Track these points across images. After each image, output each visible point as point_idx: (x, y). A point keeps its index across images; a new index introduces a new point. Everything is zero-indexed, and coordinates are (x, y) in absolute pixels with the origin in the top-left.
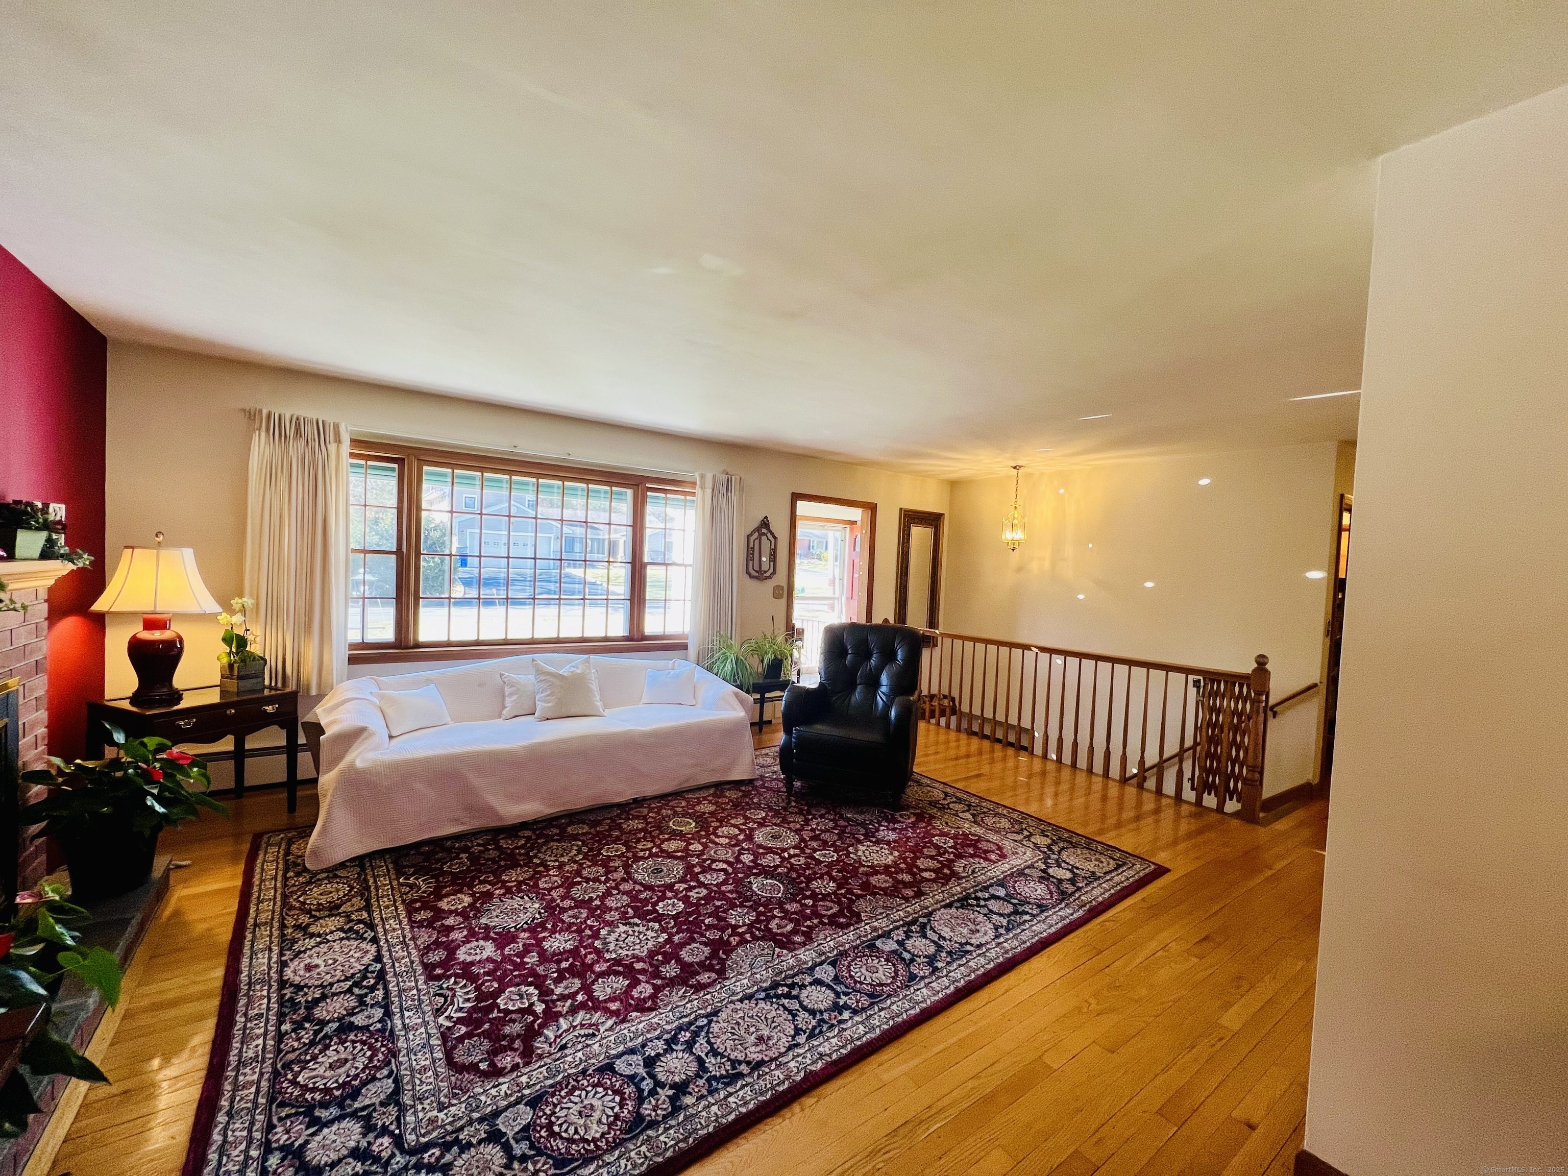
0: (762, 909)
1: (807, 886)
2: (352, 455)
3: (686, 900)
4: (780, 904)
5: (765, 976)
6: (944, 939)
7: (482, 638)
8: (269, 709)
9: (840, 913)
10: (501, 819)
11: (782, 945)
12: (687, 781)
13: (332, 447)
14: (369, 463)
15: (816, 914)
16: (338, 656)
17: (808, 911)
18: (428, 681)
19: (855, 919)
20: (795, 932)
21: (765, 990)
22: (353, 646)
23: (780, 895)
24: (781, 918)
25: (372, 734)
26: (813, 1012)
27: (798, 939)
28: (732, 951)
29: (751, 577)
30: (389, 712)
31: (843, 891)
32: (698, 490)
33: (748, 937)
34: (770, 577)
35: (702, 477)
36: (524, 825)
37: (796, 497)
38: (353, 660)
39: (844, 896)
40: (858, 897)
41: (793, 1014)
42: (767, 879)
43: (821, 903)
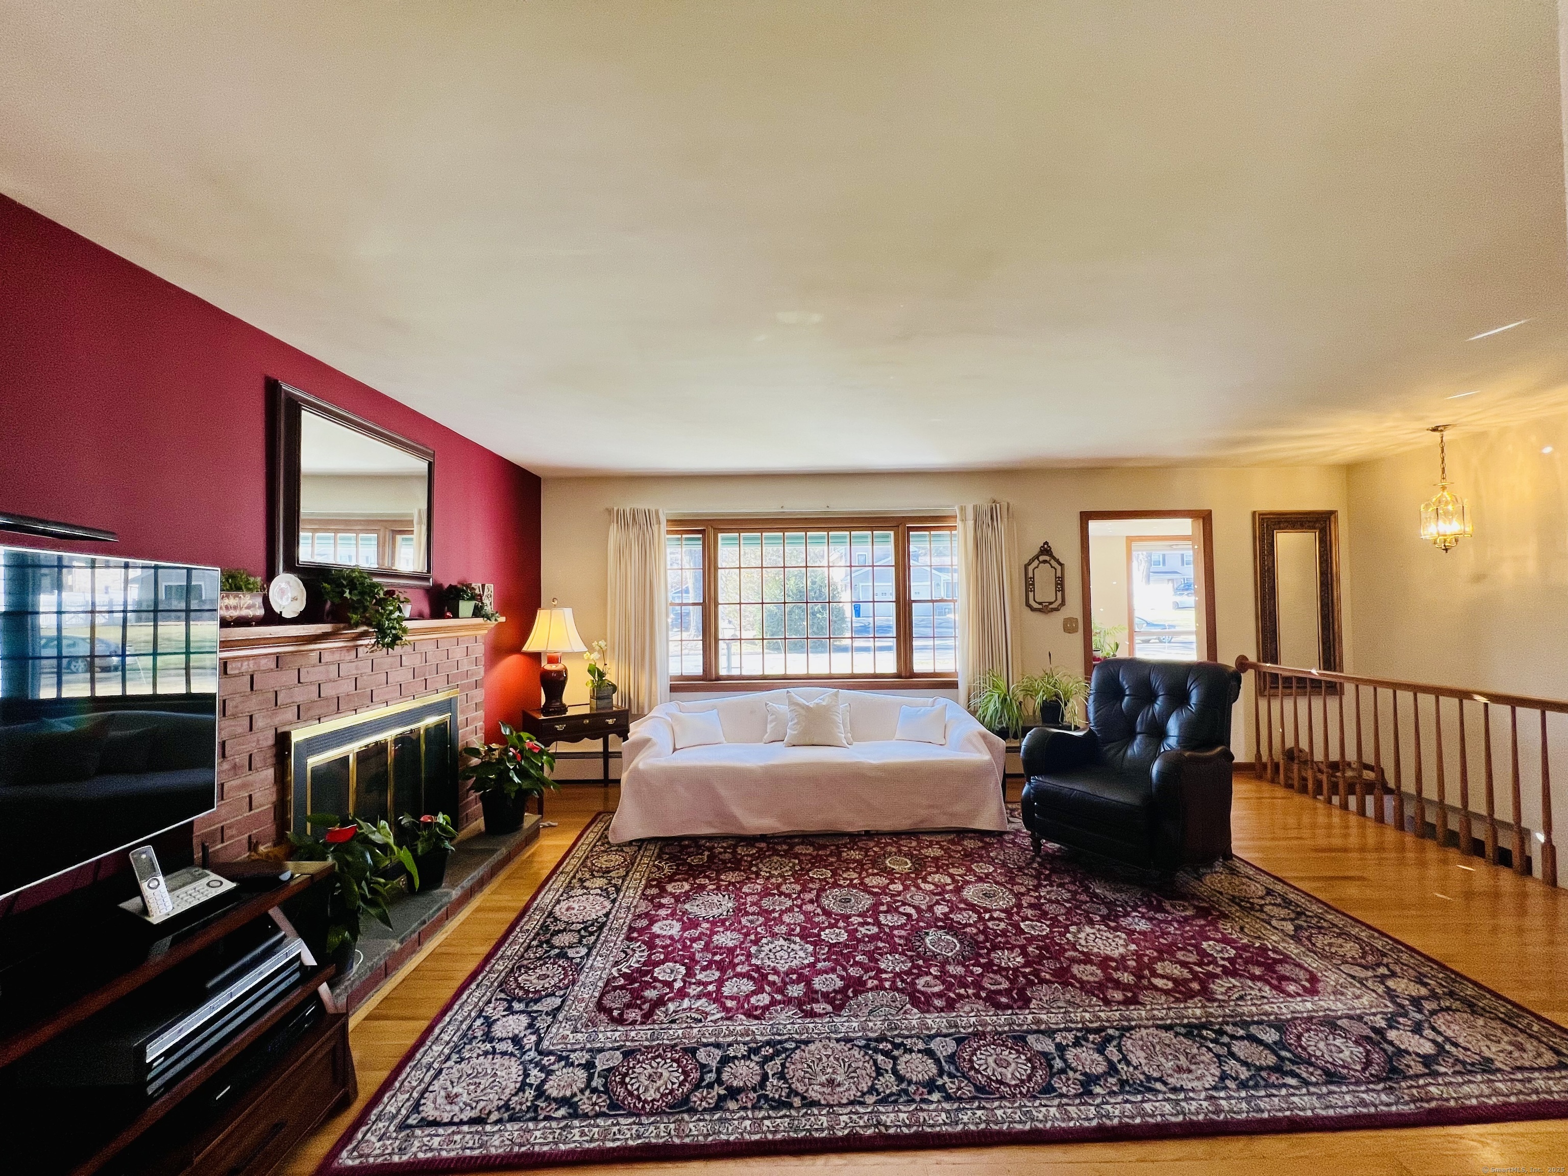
0: (921, 962)
1: (988, 954)
2: (669, 532)
3: (852, 933)
4: (946, 961)
5: (877, 1026)
6: (1128, 1063)
8: (610, 721)
9: (1007, 992)
11: (915, 1002)
12: (922, 822)
13: (655, 527)
14: (684, 536)
15: (978, 985)
16: (662, 685)
17: (969, 979)
18: (714, 707)
19: (1020, 1003)
20: (939, 995)
21: (869, 1040)
23: (950, 954)
24: (936, 977)
25: (654, 744)
26: (900, 1079)
27: (938, 1003)
28: (862, 992)
29: (1033, 609)
30: (676, 728)
31: (1027, 970)
32: (959, 523)
33: (887, 984)
34: (1057, 609)
35: (963, 509)
36: (763, 838)
37: (1086, 517)
38: (673, 689)
39: (1025, 975)
40: (1042, 981)
41: (879, 1072)
42: (947, 933)
43: (991, 975)
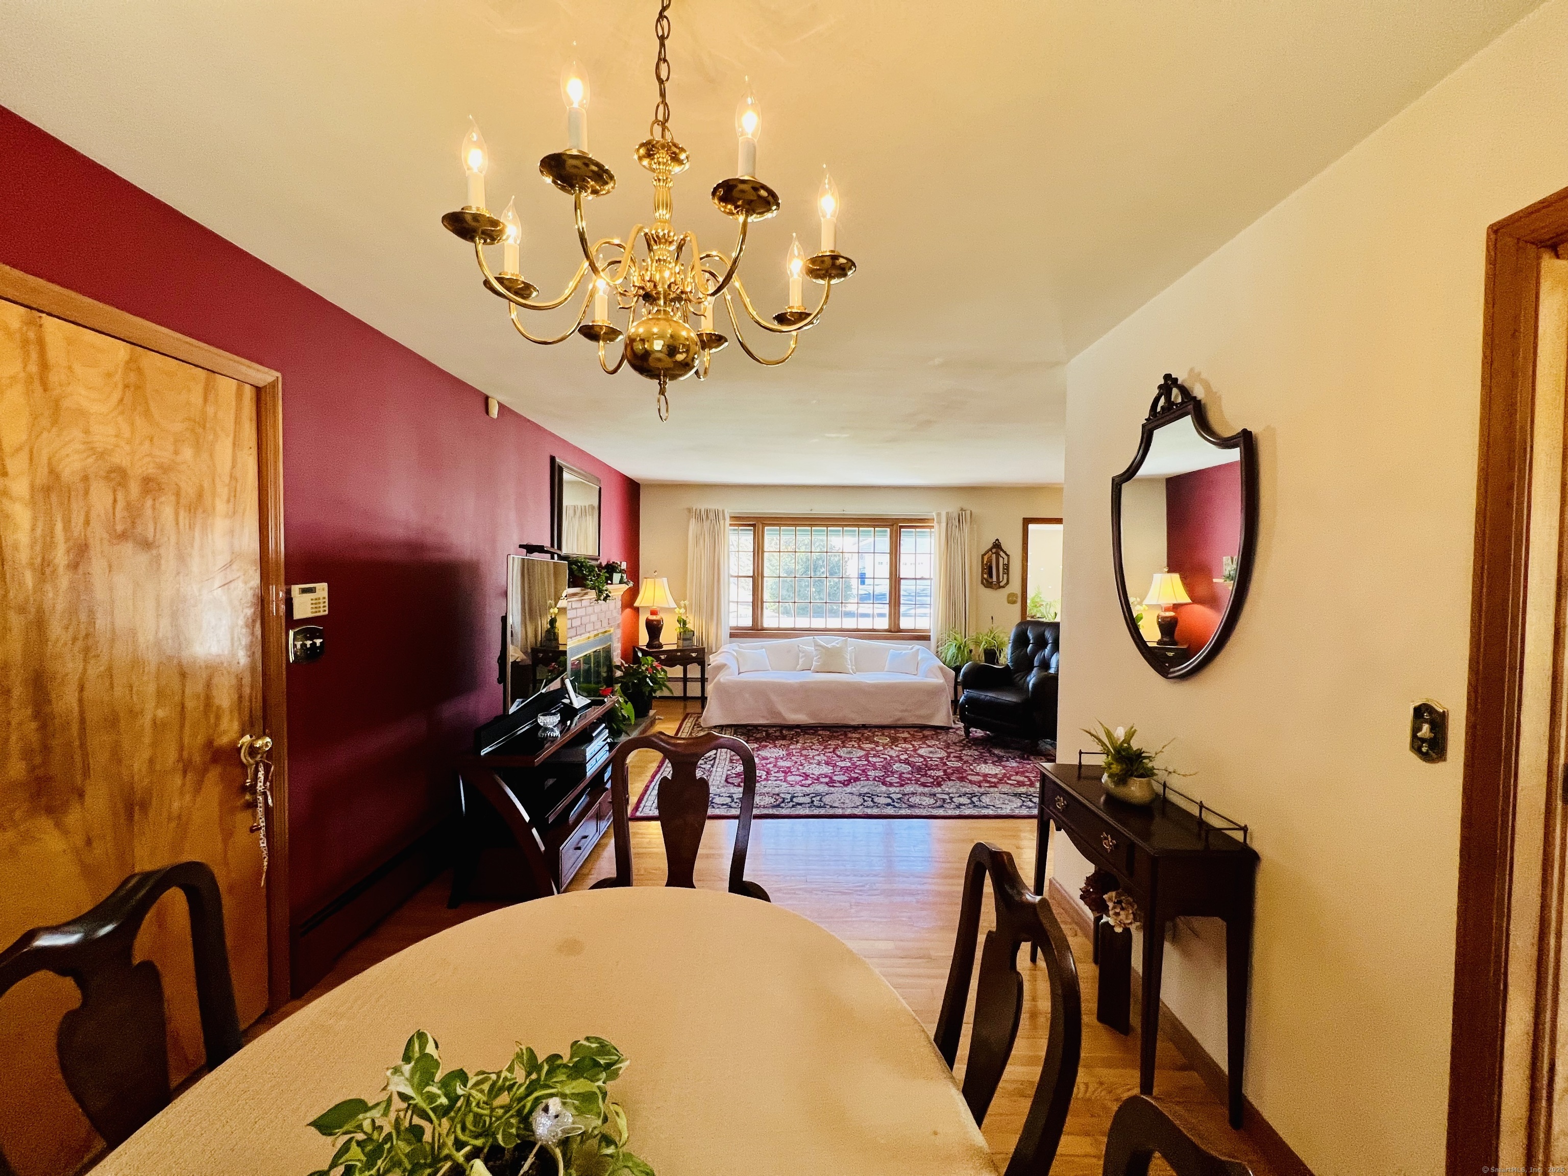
0: (889, 773)
1: (926, 771)
2: (731, 525)
4: (902, 773)
6: (981, 802)
7: (797, 626)
8: (694, 655)
9: (932, 782)
10: (784, 719)
11: (885, 785)
13: (722, 522)
14: (740, 528)
15: (917, 780)
16: (725, 633)
17: (914, 778)
18: (762, 647)
19: (937, 786)
20: (897, 782)
21: (861, 793)
22: (731, 628)
23: (905, 771)
24: (896, 777)
25: (729, 668)
26: (875, 803)
27: (897, 785)
28: (858, 781)
29: (989, 586)
30: (740, 659)
31: (945, 776)
32: (935, 524)
33: (871, 779)
34: (1003, 587)
35: (939, 515)
37: (1027, 521)
38: (732, 635)
39: (942, 778)
40: (951, 780)
41: (865, 801)
42: (905, 764)
43: (925, 778)
